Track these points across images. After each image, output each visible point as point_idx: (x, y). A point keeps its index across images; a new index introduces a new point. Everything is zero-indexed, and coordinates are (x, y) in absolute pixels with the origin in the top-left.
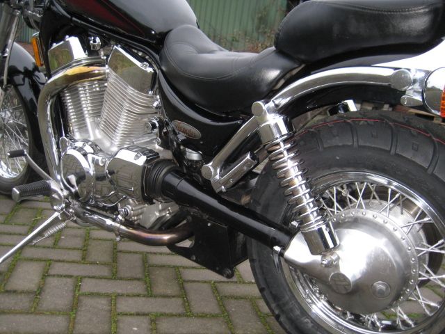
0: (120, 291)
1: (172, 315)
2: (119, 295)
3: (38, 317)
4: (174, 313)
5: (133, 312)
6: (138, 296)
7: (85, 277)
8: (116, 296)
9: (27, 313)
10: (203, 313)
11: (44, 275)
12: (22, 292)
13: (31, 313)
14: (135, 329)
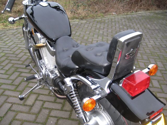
0: (54, 108)
1: (64, 118)
2: (53, 109)
3: (29, 115)
4: (65, 118)
5: (54, 116)
6: (58, 110)
7: (46, 101)
8: (52, 110)
9: (27, 113)
10: (73, 119)
11: (36, 100)
12: (28, 106)
13: (28, 113)
14: (52, 122)
